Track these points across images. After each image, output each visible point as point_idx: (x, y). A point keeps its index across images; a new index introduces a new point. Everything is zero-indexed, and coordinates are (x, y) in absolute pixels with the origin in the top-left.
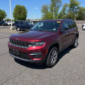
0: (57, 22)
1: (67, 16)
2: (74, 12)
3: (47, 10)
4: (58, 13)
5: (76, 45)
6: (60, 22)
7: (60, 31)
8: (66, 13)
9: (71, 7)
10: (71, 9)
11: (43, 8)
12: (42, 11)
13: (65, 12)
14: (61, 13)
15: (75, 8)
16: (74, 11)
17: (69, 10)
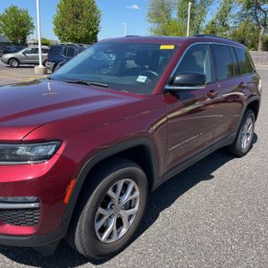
0: (162, 47)
1: (235, 35)
2: (258, 21)
3: (168, 12)
4: (203, 25)
5: (245, 145)
6: (172, 47)
7: (167, 87)
8: (231, 25)
9: (248, 6)
10: (250, 11)
11: (153, 5)
12: (149, 15)
13: (226, 22)
14: (213, 23)
15: (262, 7)
16: (257, 19)
17: (242, 16)
